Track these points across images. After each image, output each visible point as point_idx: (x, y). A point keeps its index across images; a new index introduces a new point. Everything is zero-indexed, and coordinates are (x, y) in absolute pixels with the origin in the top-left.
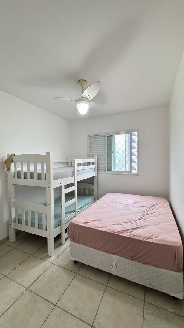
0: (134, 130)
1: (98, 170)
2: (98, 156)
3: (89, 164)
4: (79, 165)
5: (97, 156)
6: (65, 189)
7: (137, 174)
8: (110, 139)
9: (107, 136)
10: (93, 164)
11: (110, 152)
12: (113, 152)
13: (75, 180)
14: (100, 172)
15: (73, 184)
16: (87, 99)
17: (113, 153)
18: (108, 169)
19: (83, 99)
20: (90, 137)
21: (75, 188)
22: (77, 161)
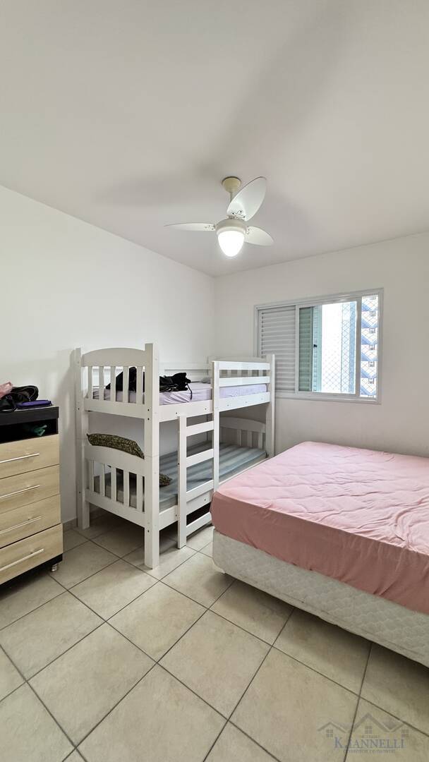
0: (369, 292)
1: (276, 389)
2: (276, 356)
3: (255, 373)
4: (224, 374)
5: (274, 355)
6: (187, 426)
7: (377, 402)
8: (307, 315)
9: (300, 309)
10: (265, 373)
11: (307, 345)
12: (315, 346)
13: (213, 410)
14: (282, 394)
15: (209, 418)
17: (314, 349)
18: (301, 387)
19: (231, 221)
20: (261, 312)
21: (214, 426)
22: (220, 365)
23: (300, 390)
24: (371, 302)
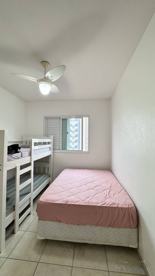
0: (86, 116)
1: (53, 149)
2: (53, 136)
3: (45, 143)
4: (36, 144)
5: (52, 136)
6: (20, 170)
7: (88, 153)
8: (65, 121)
9: (62, 119)
10: (49, 143)
11: (65, 133)
12: (68, 133)
13: (31, 161)
14: (56, 151)
15: (29, 165)
16: (50, 80)
17: (67, 134)
18: (63, 148)
20: (47, 119)
21: (31, 168)
22: (34, 141)
23: (62, 149)
24: (86, 120)
